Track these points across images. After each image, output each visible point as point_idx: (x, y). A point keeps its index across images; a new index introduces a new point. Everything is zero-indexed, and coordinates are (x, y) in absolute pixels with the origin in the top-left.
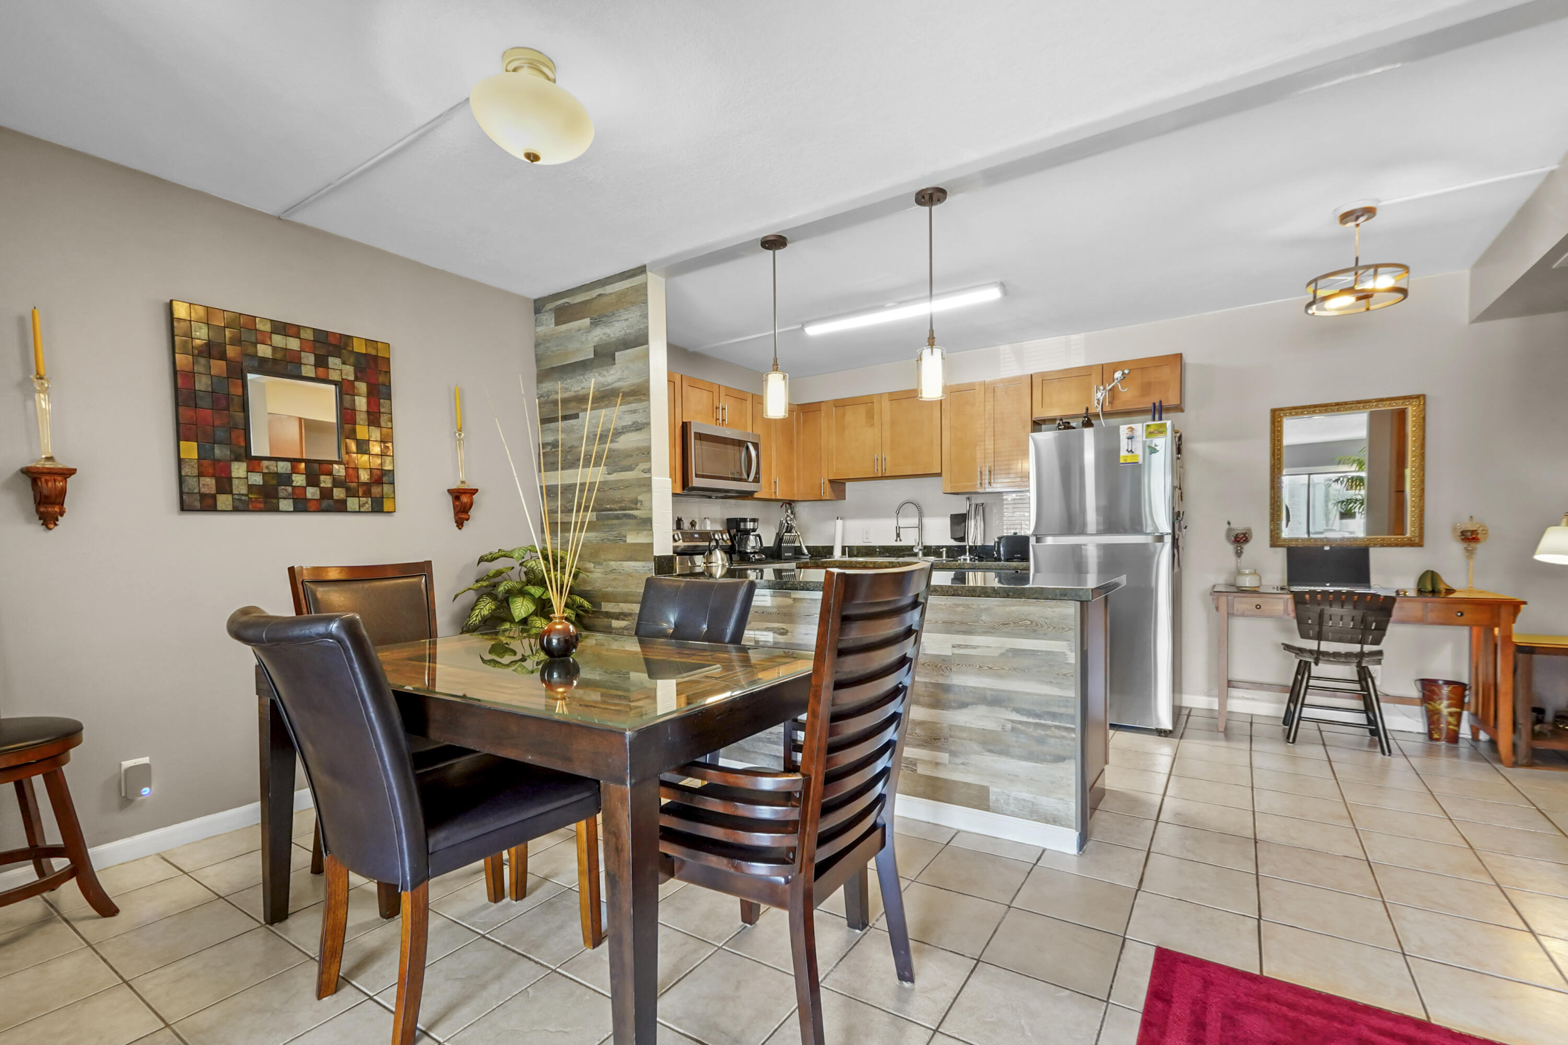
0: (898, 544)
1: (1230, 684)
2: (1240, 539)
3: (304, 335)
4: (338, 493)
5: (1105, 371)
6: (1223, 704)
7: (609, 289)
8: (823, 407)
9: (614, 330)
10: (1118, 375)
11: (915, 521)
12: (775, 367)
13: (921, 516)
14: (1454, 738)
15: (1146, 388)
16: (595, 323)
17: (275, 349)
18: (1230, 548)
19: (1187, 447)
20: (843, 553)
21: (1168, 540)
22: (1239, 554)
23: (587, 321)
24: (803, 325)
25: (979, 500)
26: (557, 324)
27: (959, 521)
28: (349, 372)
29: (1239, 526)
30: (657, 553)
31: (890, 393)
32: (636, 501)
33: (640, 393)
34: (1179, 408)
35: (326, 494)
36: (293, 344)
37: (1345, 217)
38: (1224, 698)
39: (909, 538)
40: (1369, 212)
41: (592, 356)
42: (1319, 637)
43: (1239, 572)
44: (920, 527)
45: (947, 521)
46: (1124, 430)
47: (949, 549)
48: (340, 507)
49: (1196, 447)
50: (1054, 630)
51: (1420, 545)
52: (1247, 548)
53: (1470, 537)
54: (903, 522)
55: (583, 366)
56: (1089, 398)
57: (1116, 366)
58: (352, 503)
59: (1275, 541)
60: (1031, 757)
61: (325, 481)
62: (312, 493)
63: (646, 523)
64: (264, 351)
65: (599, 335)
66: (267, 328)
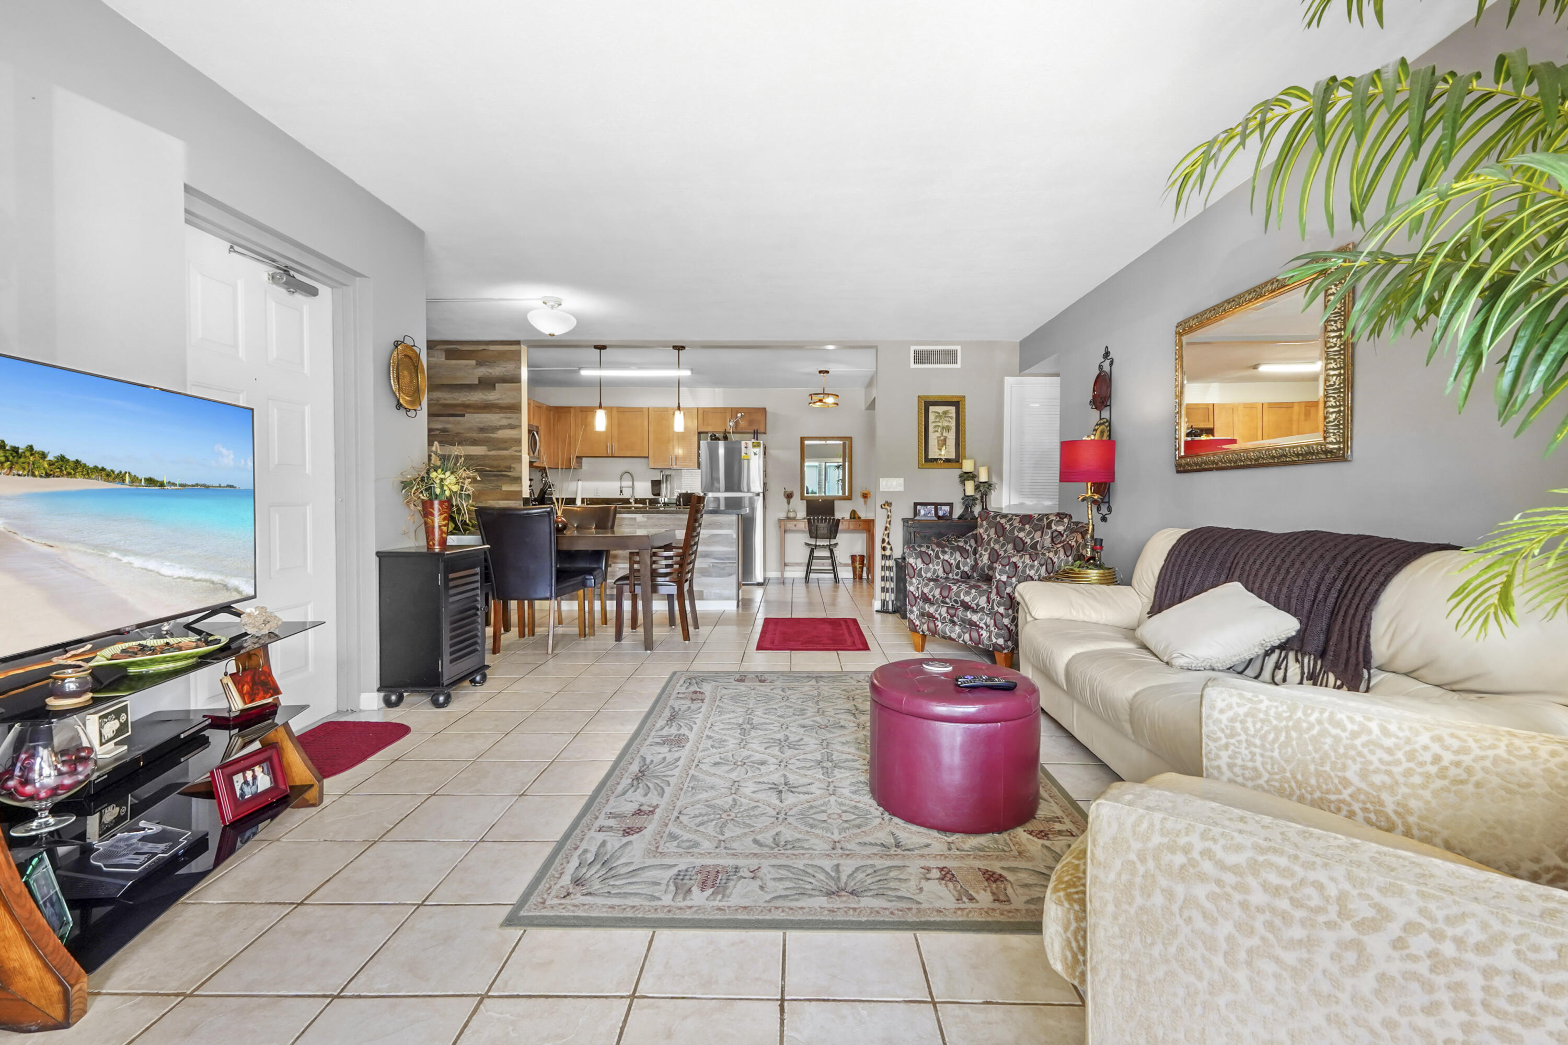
0: (621, 497)
1: (785, 565)
2: (789, 496)
5: (734, 411)
6: (782, 575)
7: (492, 348)
8: (572, 411)
9: (496, 371)
10: (739, 415)
11: (630, 483)
12: (600, 407)
13: (633, 481)
14: (861, 578)
15: (751, 423)
16: (480, 364)
18: (785, 500)
19: (768, 451)
20: (583, 502)
21: (761, 495)
22: (789, 503)
23: (473, 362)
24: (580, 369)
25: (668, 472)
26: (447, 359)
27: (656, 485)
29: (789, 490)
30: (524, 496)
31: (618, 408)
32: (510, 468)
33: (515, 408)
34: (765, 433)
37: (820, 372)
38: (782, 572)
39: (627, 494)
40: (827, 372)
41: (477, 382)
42: (816, 537)
43: (789, 511)
44: (633, 487)
45: (649, 484)
46: (743, 443)
47: (650, 500)
49: (770, 451)
50: (729, 526)
51: (851, 499)
52: (792, 500)
53: (865, 496)
54: (624, 484)
55: (470, 387)
56: (725, 424)
57: (738, 410)
59: (802, 498)
60: (720, 576)
63: (518, 479)
65: (482, 371)
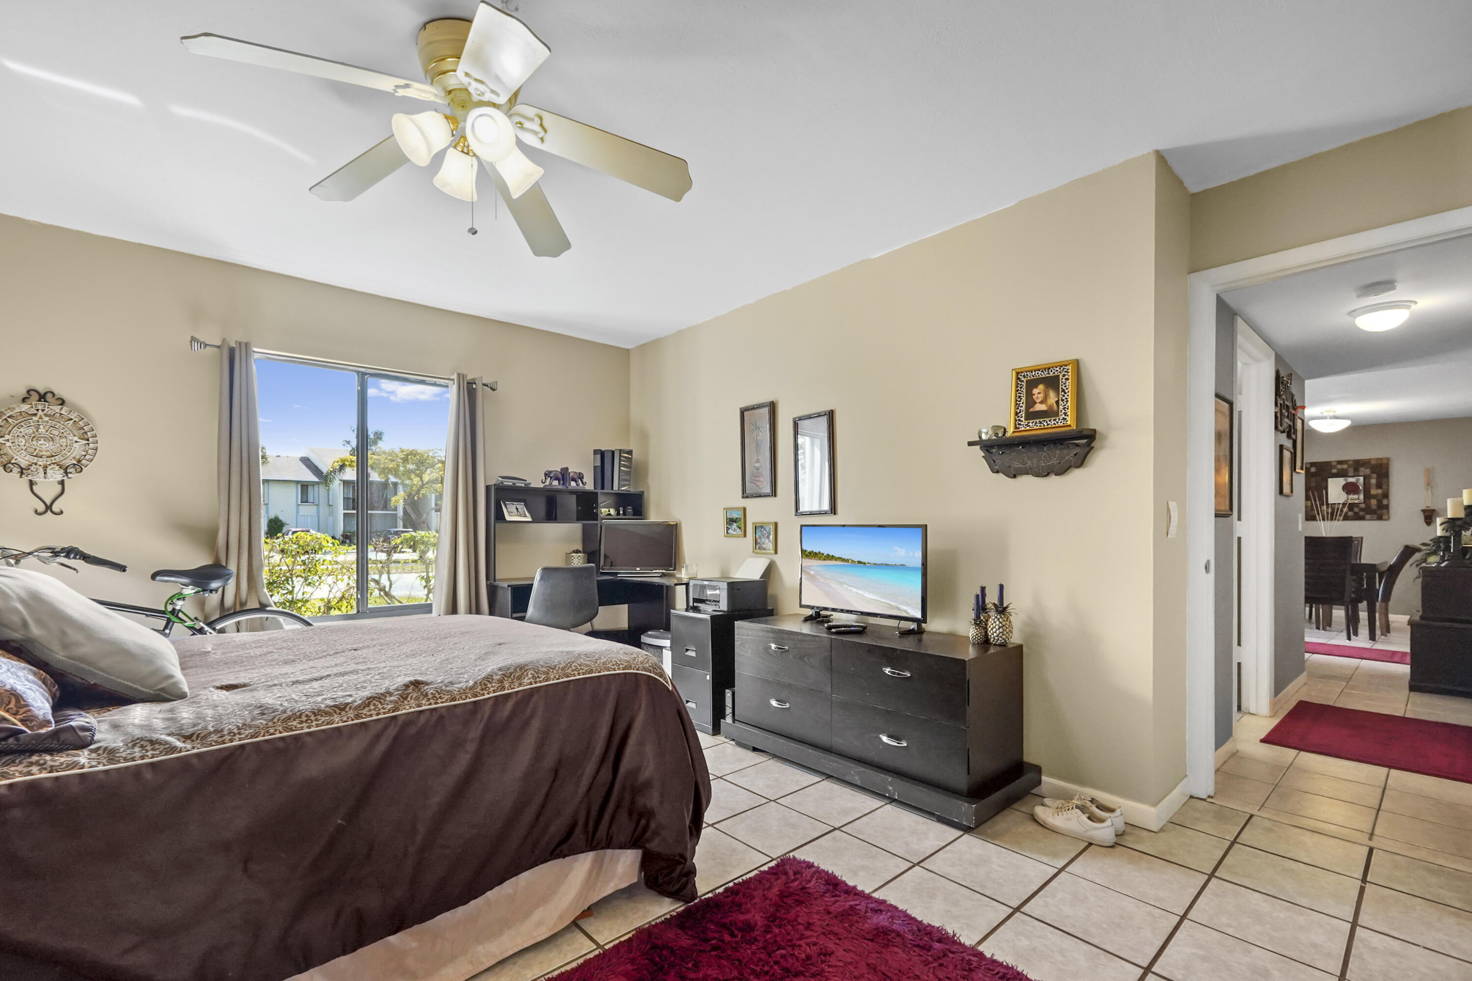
3: (1349, 463)
4: (1361, 513)
17: (1338, 470)
28: (1368, 471)
35: (1356, 513)
36: (1345, 466)
48: (1362, 518)
58: (1368, 517)
61: (1356, 510)
62: (1350, 514)
64: (1334, 471)
66: (1335, 463)
